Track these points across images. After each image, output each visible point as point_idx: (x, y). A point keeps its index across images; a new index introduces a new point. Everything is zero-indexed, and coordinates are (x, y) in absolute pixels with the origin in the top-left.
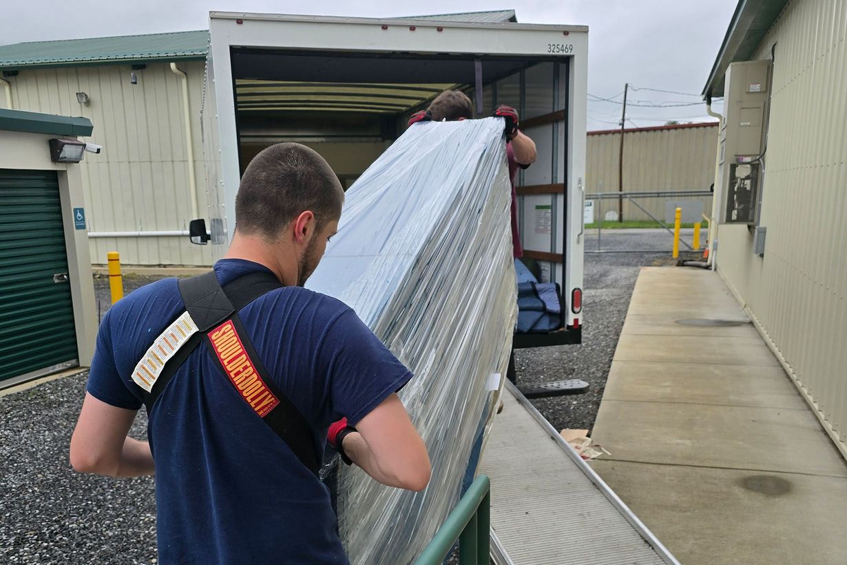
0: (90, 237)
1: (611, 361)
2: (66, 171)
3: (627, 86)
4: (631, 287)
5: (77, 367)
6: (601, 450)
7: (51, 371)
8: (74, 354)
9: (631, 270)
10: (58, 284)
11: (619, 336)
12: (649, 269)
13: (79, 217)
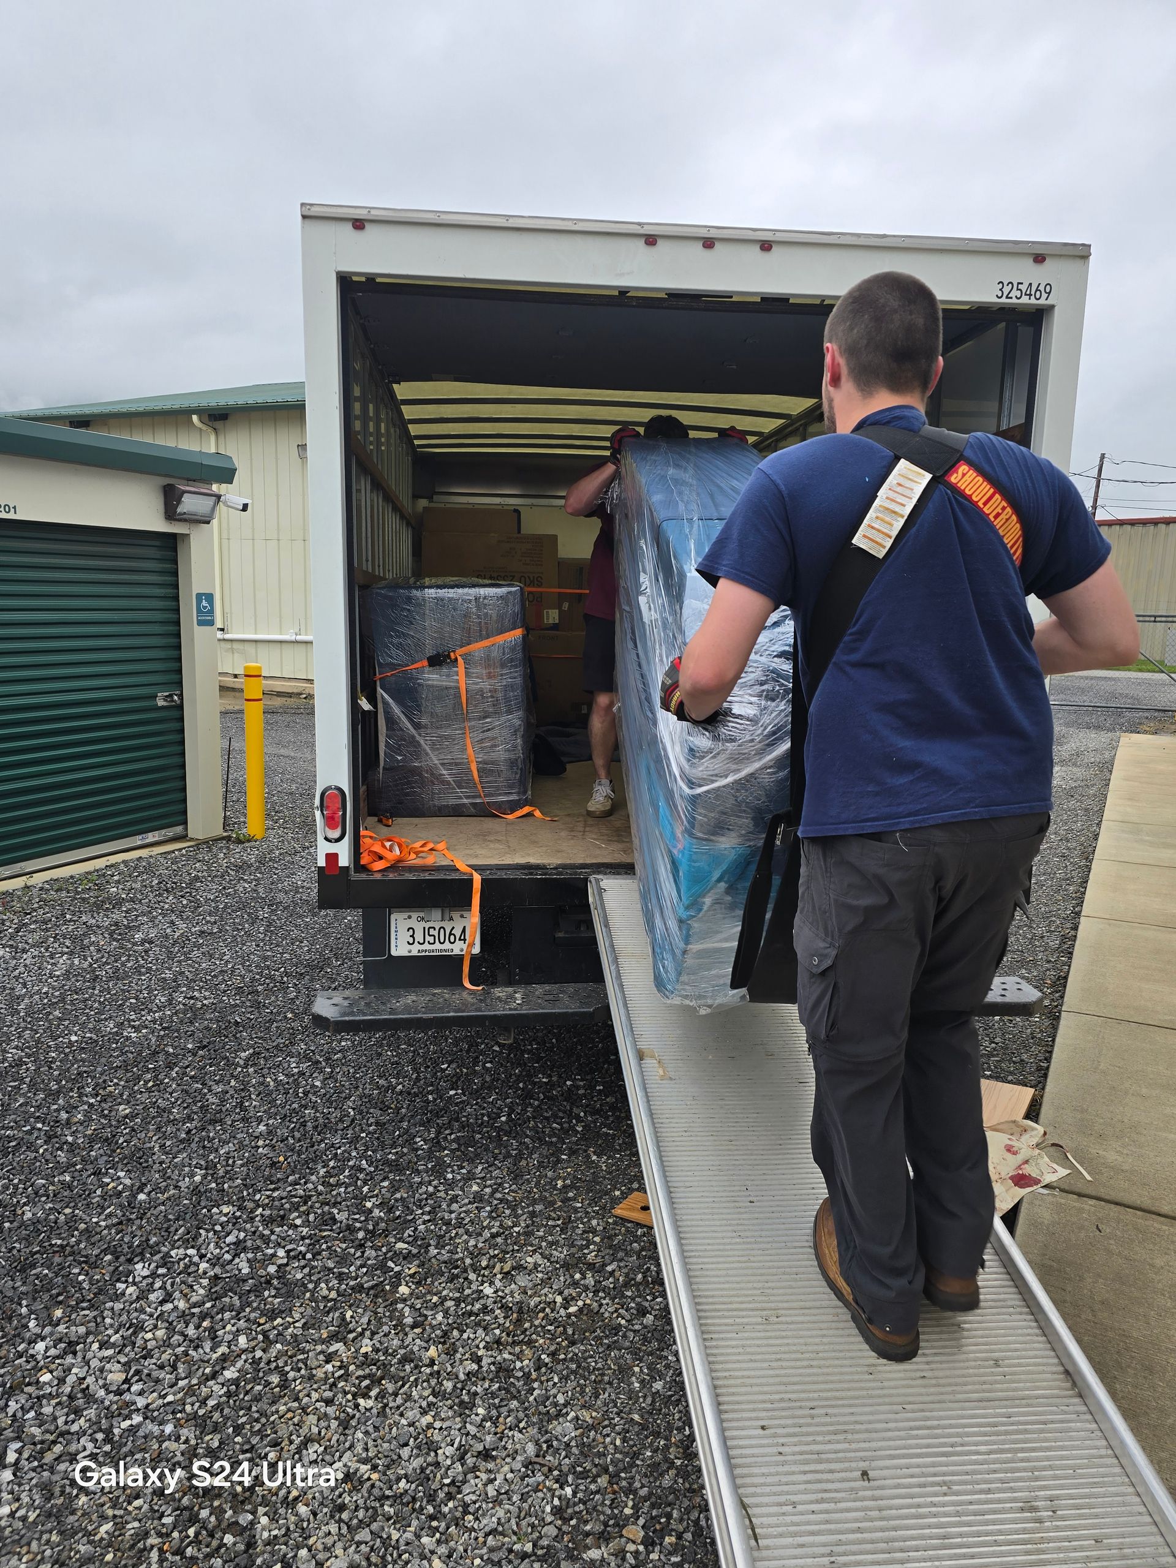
0: (219, 640)
1: (1078, 914)
2: (188, 535)
3: (1103, 456)
4: (1107, 767)
5: (183, 838)
6: (1064, 1161)
7: (139, 843)
8: (181, 818)
9: (1104, 737)
10: (163, 707)
11: (1091, 861)
12: (1135, 737)
13: (205, 607)
